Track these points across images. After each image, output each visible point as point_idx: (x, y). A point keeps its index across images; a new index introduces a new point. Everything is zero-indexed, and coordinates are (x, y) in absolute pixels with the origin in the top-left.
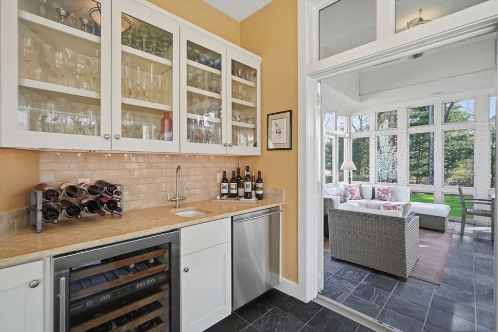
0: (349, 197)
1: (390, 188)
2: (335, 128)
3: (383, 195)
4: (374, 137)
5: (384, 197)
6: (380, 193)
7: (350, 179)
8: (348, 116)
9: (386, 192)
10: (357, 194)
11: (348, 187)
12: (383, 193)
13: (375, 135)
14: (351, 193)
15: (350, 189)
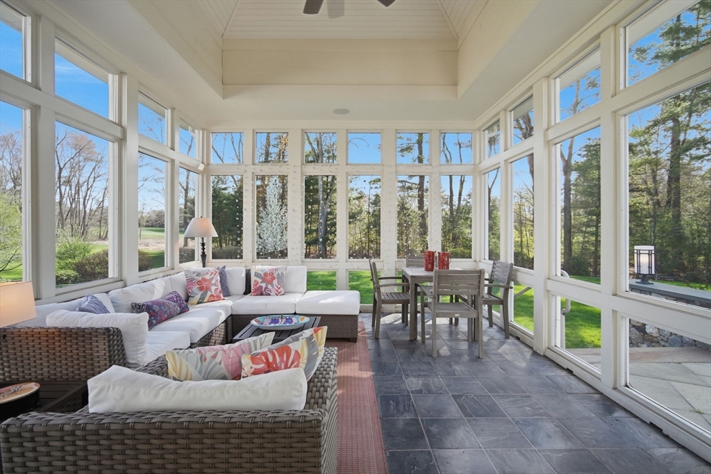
0: (198, 297)
1: (276, 270)
2: (170, 145)
3: (264, 285)
4: (251, 176)
5: (266, 288)
6: (260, 280)
7: (204, 256)
8: (203, 130)
9: (268, 277)
10: (215, 288)
11: (194, 276)
12: (264, 280)
13: (253, 173)
14: (201, 289)
15: (200, 278)
